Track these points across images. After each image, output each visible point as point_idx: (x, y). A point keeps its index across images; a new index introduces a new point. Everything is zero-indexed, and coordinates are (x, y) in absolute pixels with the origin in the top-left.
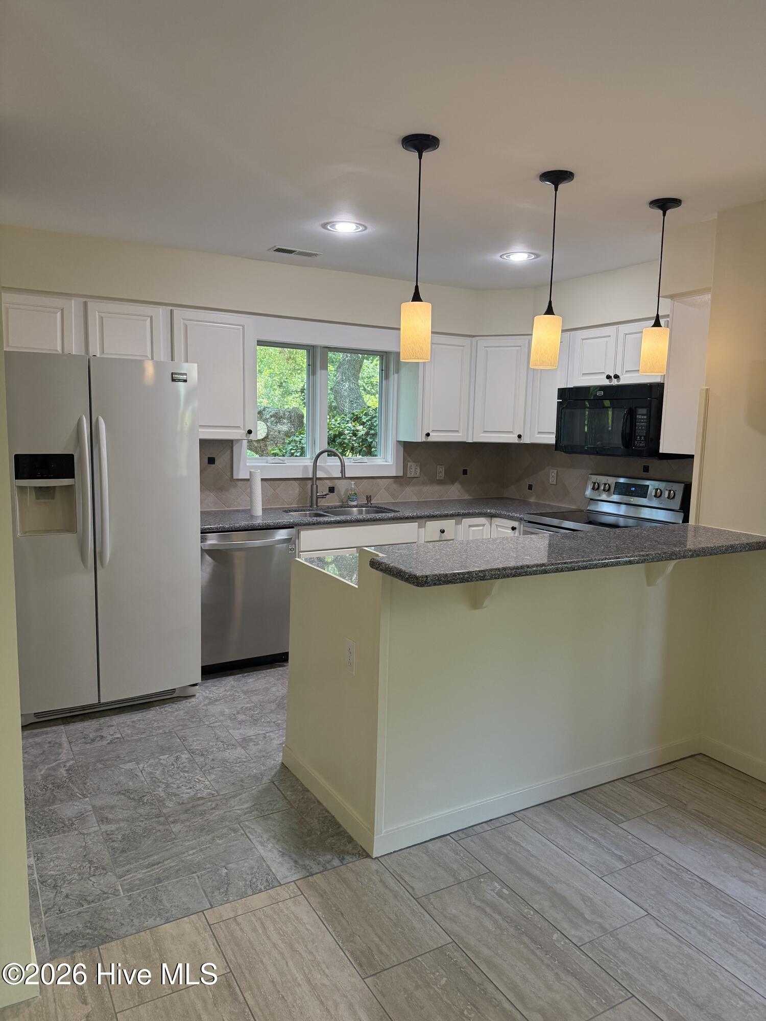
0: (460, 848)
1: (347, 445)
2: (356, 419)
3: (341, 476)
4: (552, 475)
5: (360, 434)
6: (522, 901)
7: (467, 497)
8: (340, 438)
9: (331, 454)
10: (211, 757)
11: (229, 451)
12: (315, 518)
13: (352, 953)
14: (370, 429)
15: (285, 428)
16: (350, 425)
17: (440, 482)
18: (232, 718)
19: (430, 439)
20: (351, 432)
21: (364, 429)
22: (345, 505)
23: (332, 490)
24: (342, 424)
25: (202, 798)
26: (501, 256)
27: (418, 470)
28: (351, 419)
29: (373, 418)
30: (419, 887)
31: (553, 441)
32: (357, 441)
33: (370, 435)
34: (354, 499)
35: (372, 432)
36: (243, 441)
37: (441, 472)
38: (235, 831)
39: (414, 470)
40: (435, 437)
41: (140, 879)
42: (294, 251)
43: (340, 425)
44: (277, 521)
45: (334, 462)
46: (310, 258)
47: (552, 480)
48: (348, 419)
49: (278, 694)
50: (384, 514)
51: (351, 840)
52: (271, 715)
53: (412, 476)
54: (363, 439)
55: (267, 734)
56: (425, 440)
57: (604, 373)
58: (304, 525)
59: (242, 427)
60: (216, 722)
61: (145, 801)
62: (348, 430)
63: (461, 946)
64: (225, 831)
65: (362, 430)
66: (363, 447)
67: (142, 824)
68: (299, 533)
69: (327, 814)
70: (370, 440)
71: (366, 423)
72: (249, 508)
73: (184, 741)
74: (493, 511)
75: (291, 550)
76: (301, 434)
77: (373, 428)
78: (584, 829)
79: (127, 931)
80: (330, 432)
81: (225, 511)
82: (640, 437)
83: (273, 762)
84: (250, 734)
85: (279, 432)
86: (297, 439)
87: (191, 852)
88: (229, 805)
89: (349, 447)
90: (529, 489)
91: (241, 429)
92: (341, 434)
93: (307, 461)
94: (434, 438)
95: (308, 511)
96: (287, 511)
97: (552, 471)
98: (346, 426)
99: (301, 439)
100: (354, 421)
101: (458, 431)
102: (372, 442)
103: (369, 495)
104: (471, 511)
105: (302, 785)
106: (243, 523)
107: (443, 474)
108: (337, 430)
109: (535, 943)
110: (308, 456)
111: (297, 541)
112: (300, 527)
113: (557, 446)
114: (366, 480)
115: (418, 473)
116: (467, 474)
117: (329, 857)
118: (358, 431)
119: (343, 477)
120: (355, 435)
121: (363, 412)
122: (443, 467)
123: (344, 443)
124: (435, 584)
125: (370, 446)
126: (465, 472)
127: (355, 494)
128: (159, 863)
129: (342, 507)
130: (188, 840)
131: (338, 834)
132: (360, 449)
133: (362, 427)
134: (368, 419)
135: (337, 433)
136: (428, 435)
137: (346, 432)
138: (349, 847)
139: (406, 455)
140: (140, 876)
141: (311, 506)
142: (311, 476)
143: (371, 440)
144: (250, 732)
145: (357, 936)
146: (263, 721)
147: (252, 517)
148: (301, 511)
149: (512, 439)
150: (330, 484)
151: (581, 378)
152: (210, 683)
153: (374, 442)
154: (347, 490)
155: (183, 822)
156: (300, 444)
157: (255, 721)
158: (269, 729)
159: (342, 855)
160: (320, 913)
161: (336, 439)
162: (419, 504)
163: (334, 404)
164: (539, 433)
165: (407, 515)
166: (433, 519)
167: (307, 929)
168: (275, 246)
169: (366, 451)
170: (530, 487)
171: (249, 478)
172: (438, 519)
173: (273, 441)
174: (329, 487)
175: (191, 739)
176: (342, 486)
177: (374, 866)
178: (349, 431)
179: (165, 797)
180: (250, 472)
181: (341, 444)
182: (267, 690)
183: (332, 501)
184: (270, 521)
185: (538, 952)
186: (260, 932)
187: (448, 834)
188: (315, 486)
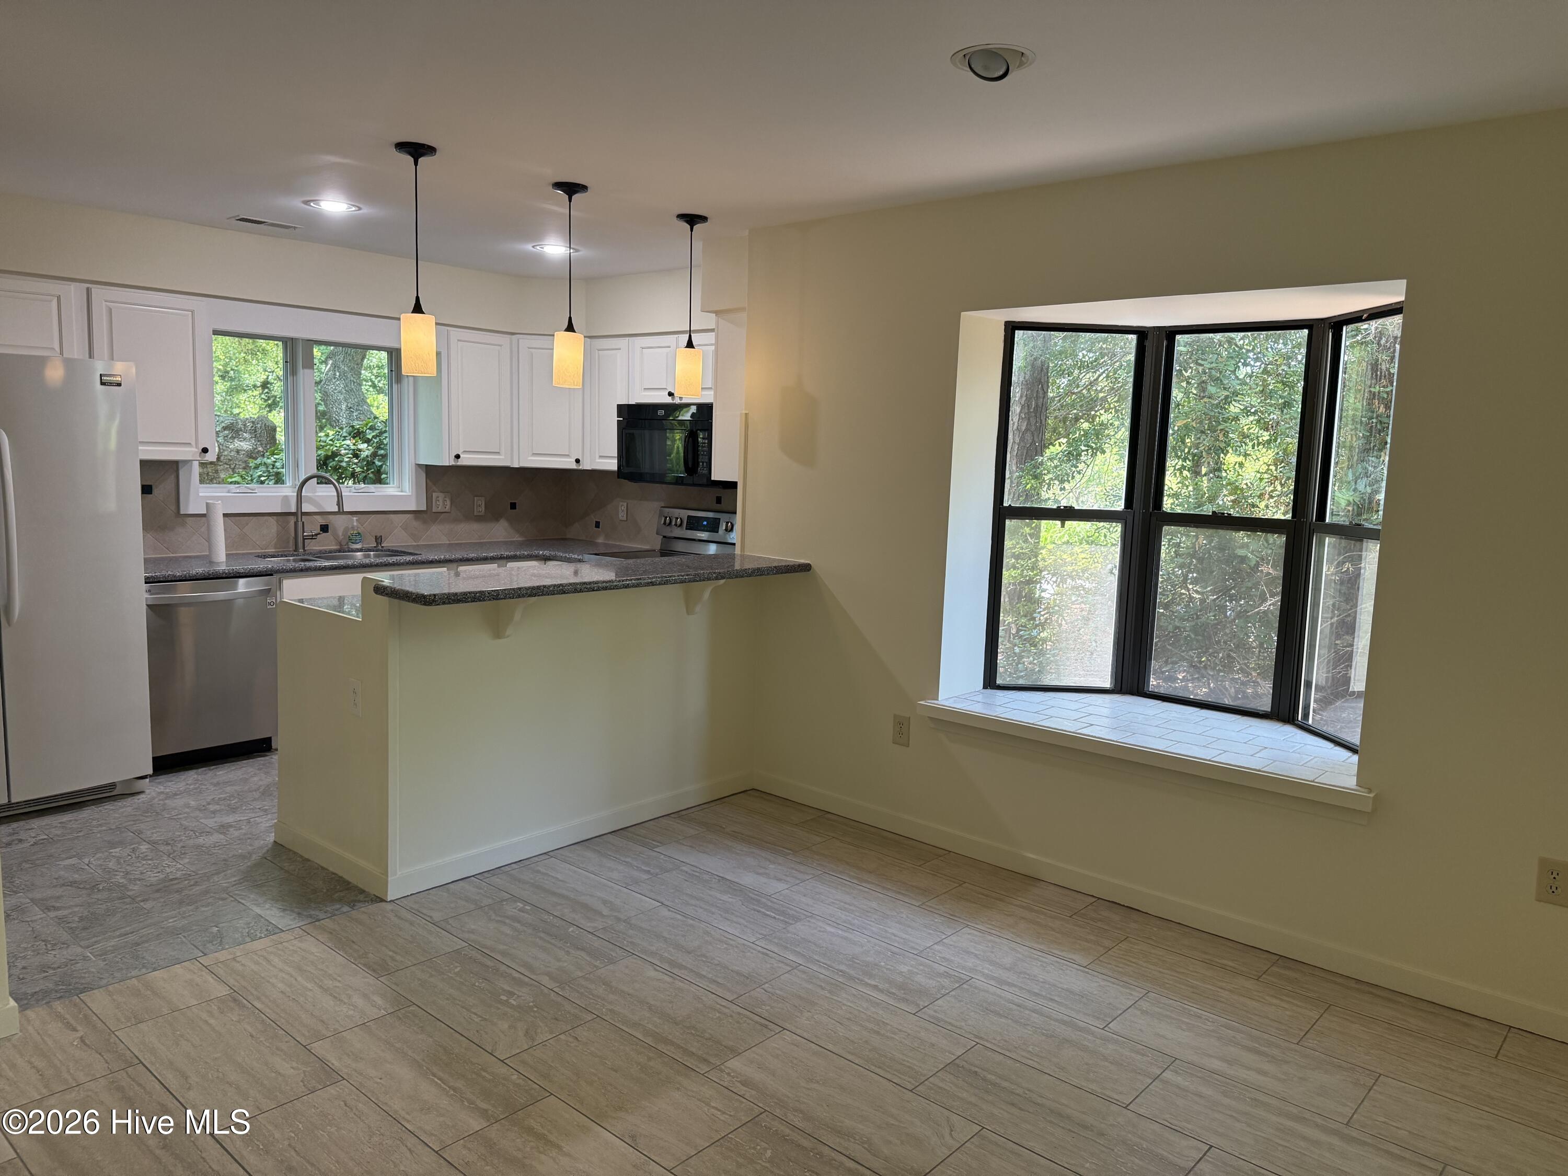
0: (485, 884)
1: (346, 469)
2: (357, 434)
3: (337, 510)
4: (621, 509)
5: (363, 455)
6: (543, 911)
7: (518, 538)
8: (334, 460)
9: (323, 481)
10: (179, 845)
11: (173, 476)
12: (303, 563)
13: (365, 965)
14: (379, 448)
15: (245, 446)
16: (348, 442)
17: (479, 519)
18: (202, 809)
19: (461, 462)
20: (351, 452)
21: (370, 448)
22: (343, 549)
23: (325, 528)
24: (336, 441)
25: (176, 879)
26: (533, 247)
27: (448, 503)
28: (350, 435)
29: (381, 433)
30: (437, 916)
31: (615, 468)
32: (359, 464)
33: (378, 456)
34: (358, 541)
35: (382, 452)
36: (194, 462)
37: (480, 505)
38: (223, 899)
39: (442, 503)
40: (467, 460)
41: (113, 946)
42: (264, 222)
43: (333, 442)
44: (250, 567)
45: (327, 492)
46: (286, 230)
47: (622, 515)
48: (345, 434)
49: (261, 783)
50: (399, 558)
51: (362, 892)
52: (255, 802)
53: (440, 509)
54: (368, 461)
55: (252, 820)
56: (454, 463)
57: (666, 389)
58: (287, 572)
59: (193, 443)
60: (180, 814)
61: (101, 888)
62: (345, 449)
63: (477, 947)
64: (210, 900)
65: (366, 450)
66: (369, 472)
67: (104, 907)
68: (280, 582)
69: (333, 876)
70: (378, 463)
71: (372, 440)
72: (208, 553)
73: (139, 834)
74: (547, 553)
75: (270, 604)
76: (275, 454)
77: (382, 446)
78: (618, 856)
79: (108, 982)
80: (319, 452)
81: (169, 557)
82: (703, 463)
83: (262, 842)
84: (229, 821)
85: (238, 452)
86: (269, 461)
87: (171, 921)
88: (211, 881)
89: (347, 472)
90: (596, 527)
91: (192, 447)
92: (335, 454)
93: (288, 491)
94: (465, 460)
95: (291, 557)
96: (265, 556)
97: (621, 503)
98: (342, 444)
99: (275, 462)
100: (354, 437)
101: (499, 453)
102: (381, 466)
103: (379, 535)
104: (518, 553)
105: (301, 857)
106: (199, 570)
107: (483, 509)
108: (329, 449)
109: (551, 936)
110: (289, 483)
111: (278, 593)
112: (284, 575)
113: (621, 473)
114: (373, 516)
115: (447, 507)
116: (516, 509)
117: (338, 906)
118: (360, 450)
119: (341, 512)
120: (356, 456)
121: (367, 424)
122: (483, 499)
123: (341, 467)
124: (444, 603)
125: (379, 472)
126: (513, 506)
127: (359, 533)
128: (134, 932)
129: (340, 551)
130: (166, 912)
131: (347, 889)
132: (364, 475)
133: (366, 445)
134: (374, 434)
135: (330, 454)
136: (458, 457)
137: (343, 452)
138: (361, 897)
139: (430, 483)
140: (113, 943)
141: (296, 549)
142: (293, 510)
143: (380, 464)
144: (230, 819)
145: (371, 954)
146: (244, 808)
147: (211, 563)
148: (282, 556)
149: (569, 464)
150: (321, 520)
151: (643, 393)
152: (162, 778)
153: (384, 466)
154: (346, 530)
155: (154, 900)
156: (273, 468)
157: (233, 810)
158: (253, 815)
159: (352, 904)
160: (330, 945)
161: (328, 462)
162: (451, 546)
163: (321, 408)
164: (601, 457)
165: (431, 558)
166: (468, 563)
167: (316, 956)
168: (238, 216)
169: (374, 478)
170: (597, 525)
171: (205, 512)
172: (474, 563)
173: (227, 464)
174: (321, 525)
175: (149, 833)
176: (339, 524)
177: (389, 907)
178: (347, 451)
179: (126, 882)
180: (207, 504)
181: (335, 469)
182: (245, 781)
183: (326, 543)
184: (239, 567)
185: (553, 941)
186: (264, 963)
187: (473, 876)
188: (300, 524)
